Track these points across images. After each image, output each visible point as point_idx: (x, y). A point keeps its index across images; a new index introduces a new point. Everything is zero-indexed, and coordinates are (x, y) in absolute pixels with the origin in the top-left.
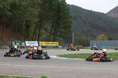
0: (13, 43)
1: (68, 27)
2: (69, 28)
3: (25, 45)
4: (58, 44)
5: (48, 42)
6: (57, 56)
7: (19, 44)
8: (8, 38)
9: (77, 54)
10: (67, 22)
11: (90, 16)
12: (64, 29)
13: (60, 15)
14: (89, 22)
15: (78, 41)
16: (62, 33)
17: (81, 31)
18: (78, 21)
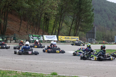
0: (30, 37)
2: (91, 22)
3: (44, 39)
4: (78, 39)
5: (68, 37)
7: (36, 38)
8: (25, 32)
10: (89, 16)
12: (85, 22)
14: (114, 16)
15: (102, 36)
16: (84, 27)
17: (106, 26)
18: (102, 14)
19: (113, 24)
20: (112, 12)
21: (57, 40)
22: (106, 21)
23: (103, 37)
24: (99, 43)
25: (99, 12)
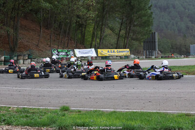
0: (53, 53)
1: (147, 24)
2: (148, 26)
5: (113, 50)
7: (64, 54)
8: (48, 46)
10: (145, 15)
11: (190, 5)
12: (140, 27)
13: (132, 4)
14: (189, 14)
15: (171, 46)
16: (138, 33)
17: (177, 30)
18: (170, 12)
19: (188, 28)
20: (184, 8)
21: (96, 56)
22: (177, 24)
23: (172, 48)
24: (162, 57)
25: (164, 9)
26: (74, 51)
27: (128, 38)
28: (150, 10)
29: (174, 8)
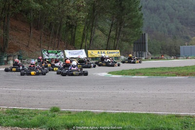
0: (43, 53)
1: (137, 25)
2: (139, 27)
5: (103, 51)
6: (109, 73)
7: (53, 54)
8: (38, 47)
9: (144, 69)
10: (135, 17)
11: (180, 6)
12: (130, 28)
13: (122, 5)
14: (179, 16)
16: (128, 35)
17: (167, 31)
18: (160, 14)
19: (178, 29)
20: (174, 9)
21: (86, 57)
23: (162, 49)
24: (152, 58)
25: (155, 10)
26: (64, 52)
27: (118, 39)
28: (140, 11)
29: (164, 9)
